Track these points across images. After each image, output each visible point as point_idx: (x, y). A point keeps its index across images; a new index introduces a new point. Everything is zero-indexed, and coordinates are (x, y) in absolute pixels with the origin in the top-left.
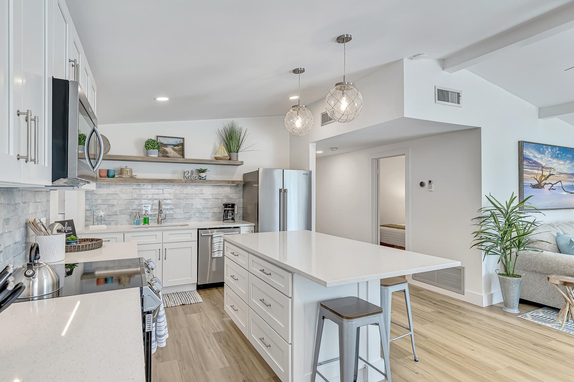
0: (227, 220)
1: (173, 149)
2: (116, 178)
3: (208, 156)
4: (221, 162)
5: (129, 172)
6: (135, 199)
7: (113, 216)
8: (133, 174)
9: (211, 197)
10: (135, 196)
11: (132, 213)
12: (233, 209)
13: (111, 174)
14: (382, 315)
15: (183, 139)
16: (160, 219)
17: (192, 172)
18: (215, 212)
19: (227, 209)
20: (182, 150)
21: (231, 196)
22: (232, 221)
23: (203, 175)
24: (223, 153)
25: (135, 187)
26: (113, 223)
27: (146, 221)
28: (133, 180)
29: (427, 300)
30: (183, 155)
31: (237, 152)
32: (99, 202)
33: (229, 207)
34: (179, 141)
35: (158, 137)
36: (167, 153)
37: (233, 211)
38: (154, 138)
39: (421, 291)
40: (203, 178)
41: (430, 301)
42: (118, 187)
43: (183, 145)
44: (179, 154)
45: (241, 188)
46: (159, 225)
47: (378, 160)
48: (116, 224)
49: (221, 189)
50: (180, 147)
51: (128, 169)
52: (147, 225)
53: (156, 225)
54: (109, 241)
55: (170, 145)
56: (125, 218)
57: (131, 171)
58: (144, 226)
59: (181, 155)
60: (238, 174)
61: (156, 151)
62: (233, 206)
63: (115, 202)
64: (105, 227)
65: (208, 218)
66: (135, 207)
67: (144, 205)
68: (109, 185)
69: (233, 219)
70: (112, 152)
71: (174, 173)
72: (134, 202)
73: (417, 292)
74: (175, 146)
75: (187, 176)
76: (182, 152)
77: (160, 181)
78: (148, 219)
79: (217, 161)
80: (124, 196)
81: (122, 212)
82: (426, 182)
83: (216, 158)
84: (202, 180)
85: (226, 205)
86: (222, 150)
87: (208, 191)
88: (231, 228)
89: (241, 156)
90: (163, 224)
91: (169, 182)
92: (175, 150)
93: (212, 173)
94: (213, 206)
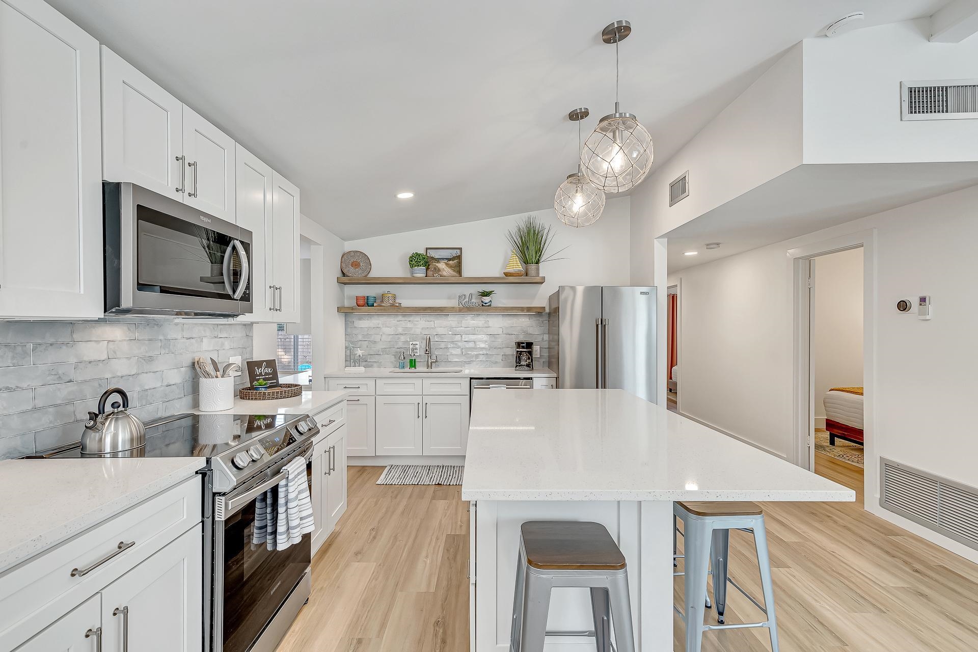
0: (520, 366)
1: (446, 264)
2: (376, 306)
3: (495, 271)
4: (511, 279)
5: (390, 298)
6: (402, 334)
7: (376, 356)
8: (398, 301)
9: (500, 332)
10: (400, 330)
11: (397, 352)
12: (528, 350)
13: (370, 302)
14: (620, 574)
15: (460, 249)
16: (430, 361)
17: (471, 295)
18: (507, 354)
19: (520, 350)
20: (459, 265)
21: (530, 331)
22: (527, 368)
23: (486, 299)
24: (517, 266)
25: (400, 318)
26: (375, 365)
27: (413, 364)
28: (396, 309)
29: (900, 558)
30: (460, 272)
31: (537, 263)
32: (360, 337)
33: (523, 347)
34: (455, 253)
35: (427, 249)
36: (439, 270)
37: (530, 353)
38: (422, 251)
39: (897, 535)
40: (486, 303)
41: (906, 562)
42: (381, 319)
43: (459, 258)
44: (454, 271)
45: (546, 318)
46: (429, 370)
47: (809, 261)
48: (379, 367)
49: (516, 320)
50: (456, 261)
51: (390, 295)
52: (413, 370)
53: (425, 369)
54: (359, 387)
55: (443, 259)
56: (389, 359)
57: (395, 297)
58: (410, 370)
59: (457, 272)
60: (540, 298)
61: (421, 269)
62: (529, 345)
63: (377, 338)
64: (362, 369)
65: (496, 362)
66: (400, 345)
67: (411, 343)
68: (370, 316)
69: (528, 366)
70: (374, 273)
71: (449, 298)
72: (399, 338)
73: (882, 535)
74: (449, 260)
75: (463, 302)
76: (458, 268)
77: (426, 310)
78: (415, 362)
79: (508, 278)
80: (387, 330)
81: (385, 351)
82: (914, 301)
83: (507, 274)
84: (485, 308)
85: (519, 345)
86: (515, 262)
87: (497, 324)
88: (519, 378)
89: (545, 269)
90: (434, 369)
91: (439, 310)
92: (450, 267)
93: (502, 296)
94: (504, 346)
